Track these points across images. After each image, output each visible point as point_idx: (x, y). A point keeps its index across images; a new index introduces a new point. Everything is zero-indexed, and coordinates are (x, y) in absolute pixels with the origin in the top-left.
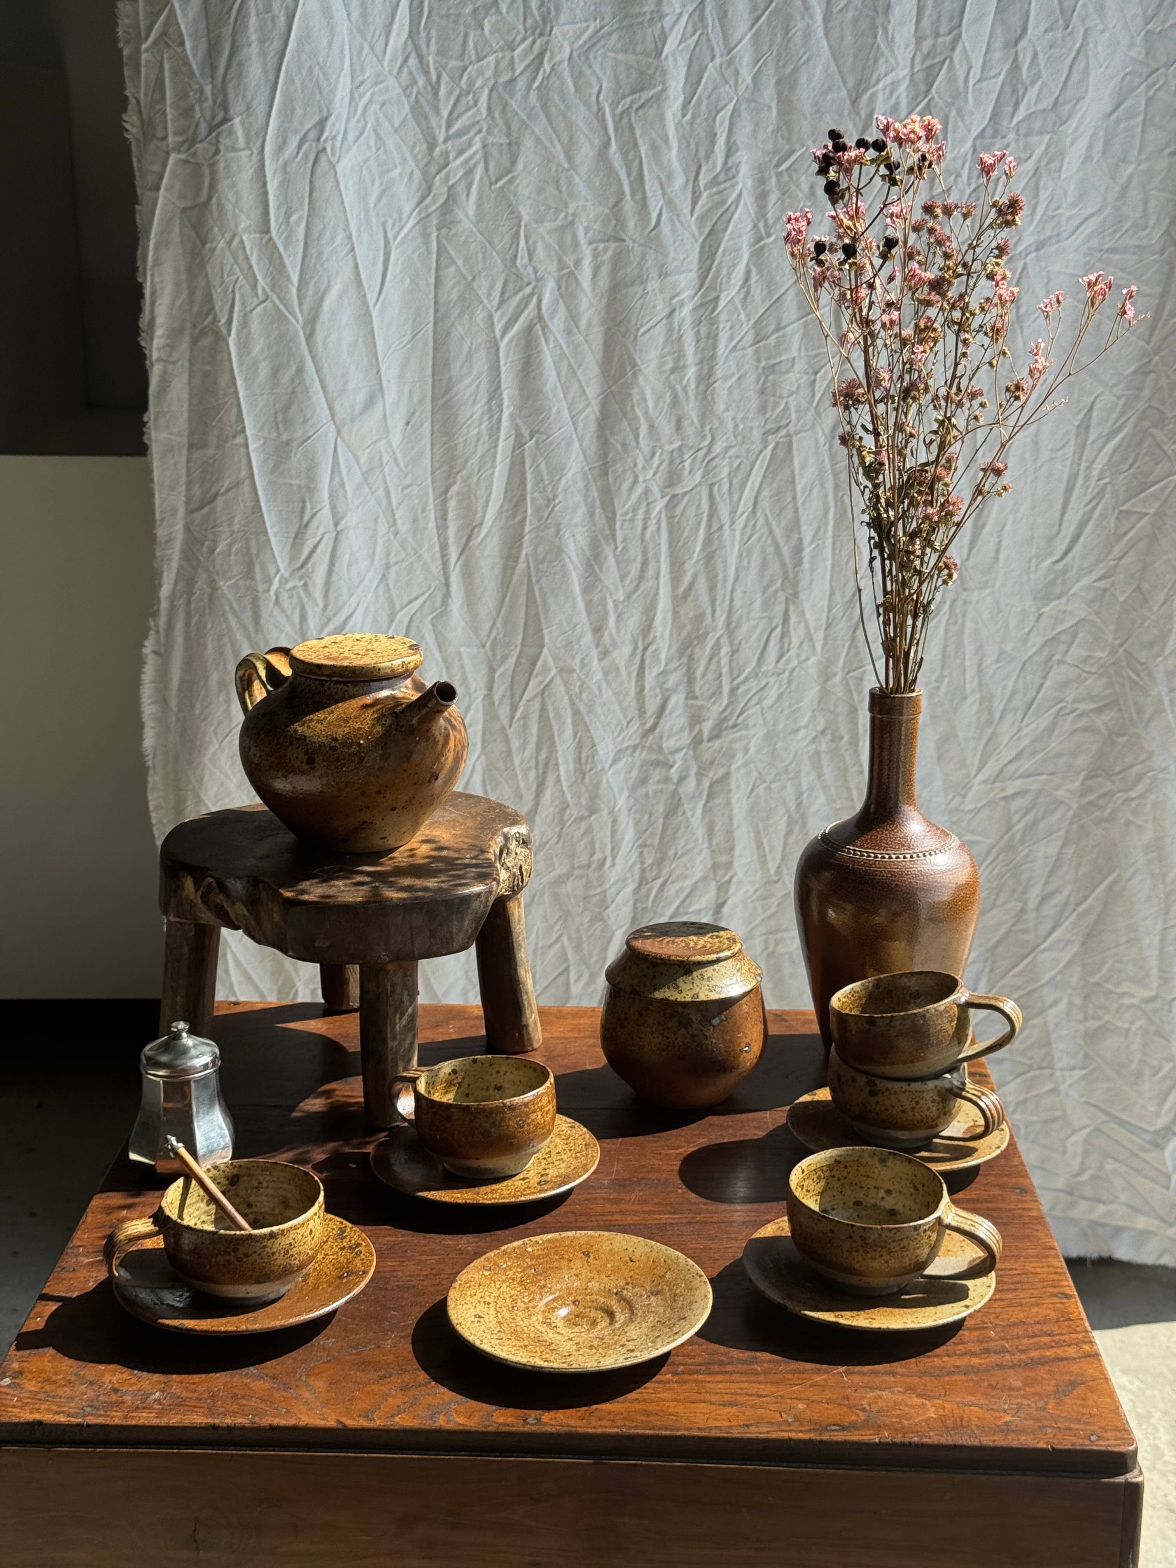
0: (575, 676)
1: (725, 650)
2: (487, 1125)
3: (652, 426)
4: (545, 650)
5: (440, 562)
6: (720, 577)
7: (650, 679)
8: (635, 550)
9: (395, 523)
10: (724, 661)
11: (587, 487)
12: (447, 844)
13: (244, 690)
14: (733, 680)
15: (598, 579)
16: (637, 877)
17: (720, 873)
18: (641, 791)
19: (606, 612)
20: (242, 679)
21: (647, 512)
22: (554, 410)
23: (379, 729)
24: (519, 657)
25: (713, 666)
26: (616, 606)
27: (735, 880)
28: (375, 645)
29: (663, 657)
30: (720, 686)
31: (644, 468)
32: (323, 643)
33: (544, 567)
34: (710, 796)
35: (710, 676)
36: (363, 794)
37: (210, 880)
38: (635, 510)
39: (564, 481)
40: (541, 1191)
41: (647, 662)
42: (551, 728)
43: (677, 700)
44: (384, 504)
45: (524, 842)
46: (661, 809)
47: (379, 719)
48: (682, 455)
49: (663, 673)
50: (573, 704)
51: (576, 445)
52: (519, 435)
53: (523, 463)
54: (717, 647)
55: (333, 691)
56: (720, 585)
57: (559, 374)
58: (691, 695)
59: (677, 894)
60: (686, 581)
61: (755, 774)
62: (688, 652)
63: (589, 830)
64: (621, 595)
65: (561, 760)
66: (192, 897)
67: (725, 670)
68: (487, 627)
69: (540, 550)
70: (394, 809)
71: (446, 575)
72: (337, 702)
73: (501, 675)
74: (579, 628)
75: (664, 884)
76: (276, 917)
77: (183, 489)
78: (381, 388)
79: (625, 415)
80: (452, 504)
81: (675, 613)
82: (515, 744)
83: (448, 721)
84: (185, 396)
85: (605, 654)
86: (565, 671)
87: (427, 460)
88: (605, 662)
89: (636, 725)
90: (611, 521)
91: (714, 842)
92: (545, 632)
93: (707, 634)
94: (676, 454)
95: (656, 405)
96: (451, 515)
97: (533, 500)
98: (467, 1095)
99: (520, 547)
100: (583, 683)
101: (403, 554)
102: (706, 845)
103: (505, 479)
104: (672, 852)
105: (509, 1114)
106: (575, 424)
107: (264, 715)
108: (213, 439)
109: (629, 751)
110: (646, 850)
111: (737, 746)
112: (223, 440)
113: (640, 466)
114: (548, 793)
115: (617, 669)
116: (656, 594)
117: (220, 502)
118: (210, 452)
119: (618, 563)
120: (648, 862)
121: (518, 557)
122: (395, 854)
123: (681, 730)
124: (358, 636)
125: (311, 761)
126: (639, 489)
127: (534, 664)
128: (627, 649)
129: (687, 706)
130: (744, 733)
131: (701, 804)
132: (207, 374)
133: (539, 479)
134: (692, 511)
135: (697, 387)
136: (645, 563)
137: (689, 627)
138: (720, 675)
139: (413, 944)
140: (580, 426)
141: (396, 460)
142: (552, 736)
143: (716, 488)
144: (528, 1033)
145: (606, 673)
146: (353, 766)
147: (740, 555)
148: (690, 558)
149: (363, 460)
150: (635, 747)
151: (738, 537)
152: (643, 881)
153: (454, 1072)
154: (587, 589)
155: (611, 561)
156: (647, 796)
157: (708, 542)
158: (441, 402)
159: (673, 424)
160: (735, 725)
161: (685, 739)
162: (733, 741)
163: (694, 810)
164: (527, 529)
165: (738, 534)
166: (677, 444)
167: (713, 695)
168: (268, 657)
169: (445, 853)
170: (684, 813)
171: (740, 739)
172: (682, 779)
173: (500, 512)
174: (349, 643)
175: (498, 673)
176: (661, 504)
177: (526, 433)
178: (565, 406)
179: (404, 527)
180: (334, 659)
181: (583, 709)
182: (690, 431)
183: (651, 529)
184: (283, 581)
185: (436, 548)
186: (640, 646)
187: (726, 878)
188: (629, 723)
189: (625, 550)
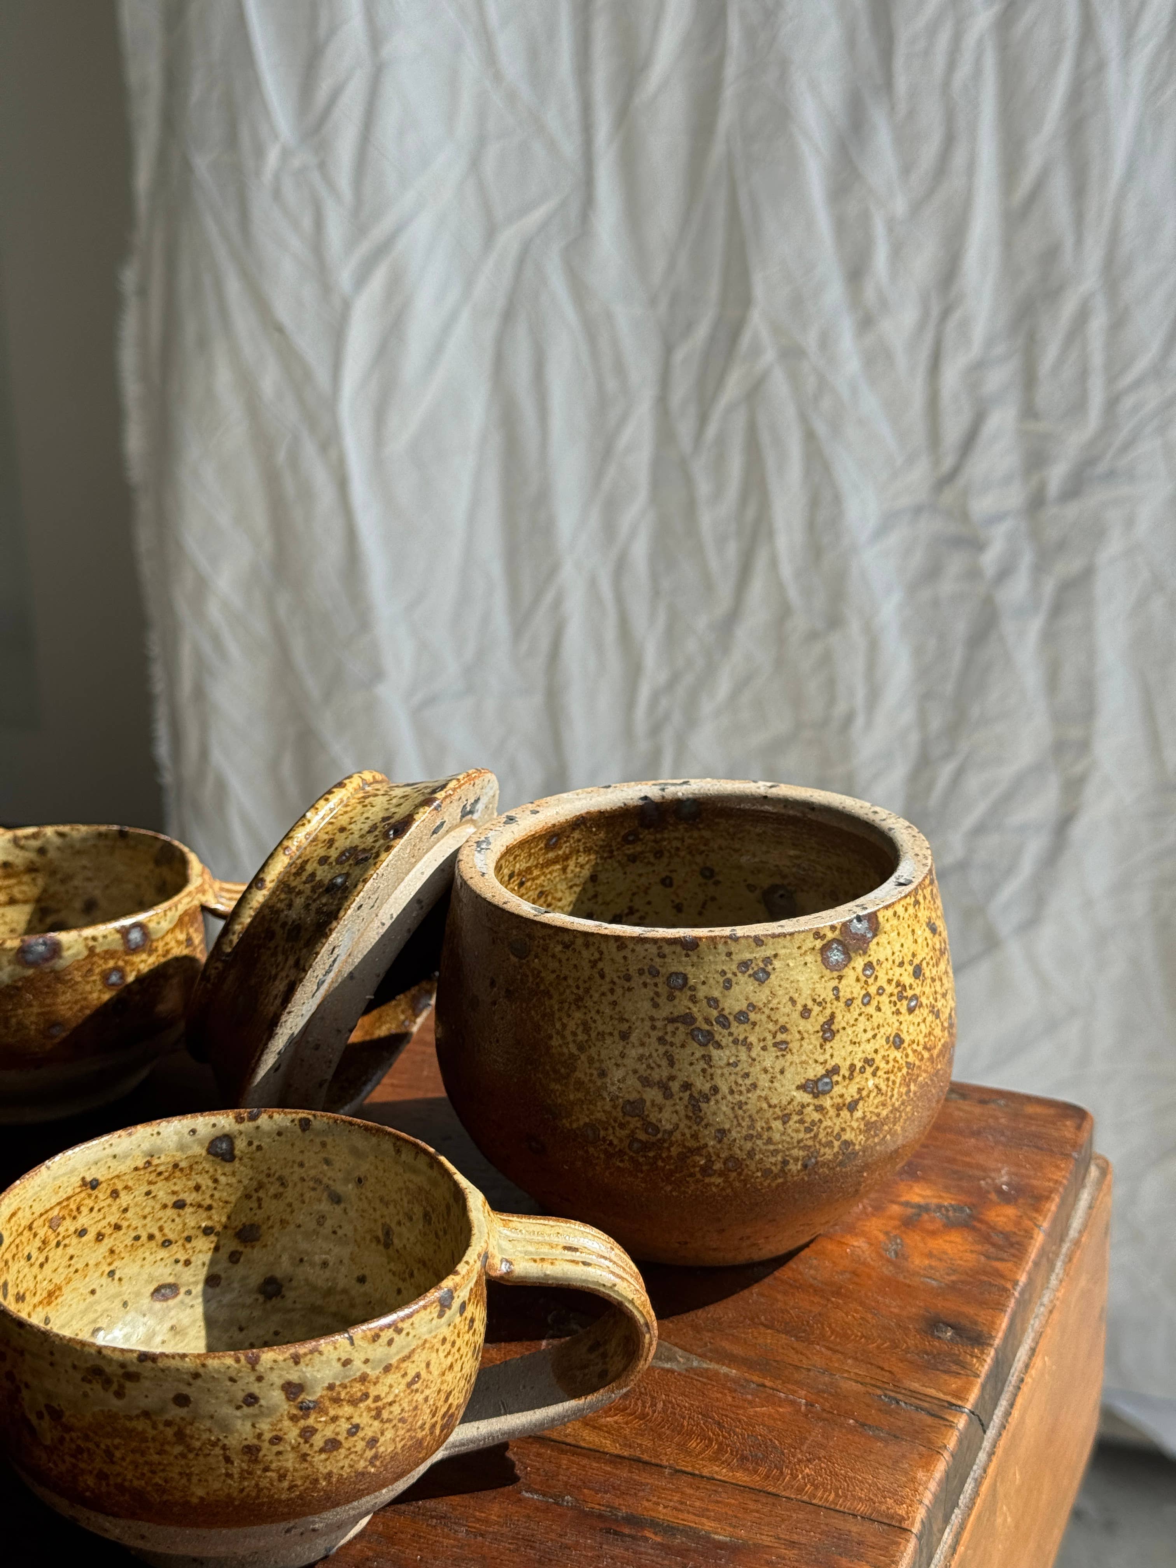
0: (807, 365)
1: (1098, 323)
4: (755, 313)
5: (577, 137)
6: (1096, 172)
7: (951, 375)
8: (931, 113)
9: (494, 60)
10: (1097, 343)
14: (1111, 381)
15: (858, 174)
16: (913, 753)
17: (1068, 758)
18: (926, 593)
19: (872, 240)
24: (713, 325)
25: (1074, 354)
26: (890, 228)
27: (1096, 776)
29: (979, 332)
30: (1086, 396)
33: (757, 148)
34: (1057, 610)
35: (1068, 373)
41: (947, 344)
42: (763, 462)
43: (1002, 421)
44: (472, 20)
46: (960, 628)
49: (978, 367)
50: (803, 418)
56: (1093, 186)
58: (1029, 411)
59: (986, 790)
60: (1028, 178)
61: (1145, 575)
62: (1027, 327)
63: (827, 657)
64: (900, 206)
65: (777, 523)
67: (1097, 363)
68: (659, 265)
69: (753, 116)
71: (588, 163)
73: (684, 358)
74: (820, 270)
75: (961, 769)
80: (601, 26)
81: (1008, 244)
82: (704, 488)
85: (866, 323)
86: (791, 355)
88: (868, 340)
89: (922, 465)
91: (1060, 699)
92: (757, 278)
93: (1064, 288)
96: (599, 47)
97: (741, 14)
99: (717, 111)
100: (822, 380)
101: (511, 120)
102: (1042, 704)
104: (975, 712)
109: (907, 517)
110: (932, 706)
111: (1113, 515)
114: (758, 586)
115: (888, 355)
116: (967, 205)
119: (897, 141)
120: (935, 724)
123: (1007, 480)
127: (735, 340)
128: (910, 316)
129: (1022, 434)
130: (1127, 490)
134: (1044, 33)
136: (948, 145)
137: (1031, 273)
138: (1087, 374)
142: (764, 478)
145: (869, 359)
148: (1039, 129)
150: (918, 510)
151: (1136, 86)
152: (924, 760)
156: (936, 603)
157: (1076, 95)
160: (1111, 475)
161: (1014, 497)
162: (1104, 506)
163: (1022, 635)
164: (729, 74)
167: (1070, 411)
170: (1002, 640)
171: (1118, 501)
172: (1004, 573)
176: (984, 19)
179: (512, 67)
181: (821, 428)
183: (963, 71)
184: (286, 154)
185: (574, 112)
186: (935, 312)
187: (1078, 768)
188: (911, 460)
189: (912, 114)
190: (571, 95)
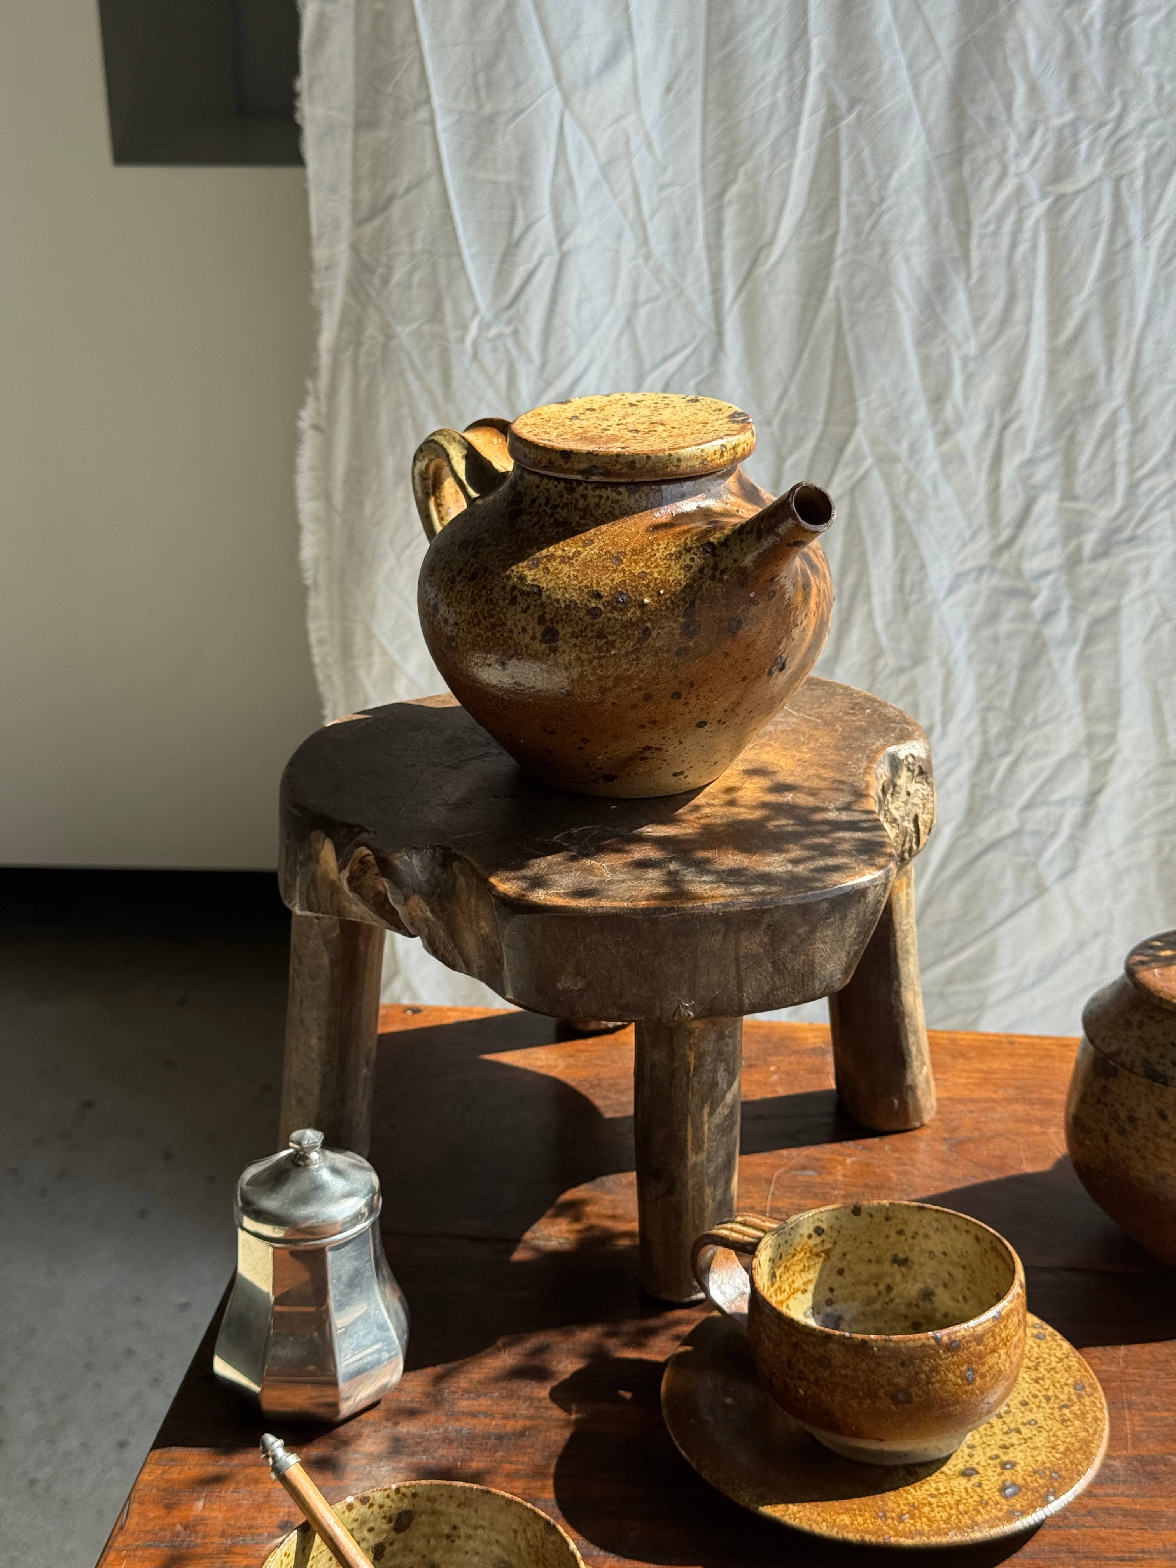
0: (899, 468)
1: (1124, 428)
2: (901, 1381)
3: (1033, 90)
4: (859, 431)
5: (709, 299)
6: (1123, 319)
7: (1009, 470)
8: (998, 280)
9: (646, 242)
10: (1122, 445)
11: (930, 183)
12: (790, 780)
13: (427, 495)
14: (1132, 472)
15: (941, 325)
16: (976, 752)
17: (1098, 748)
18: (987, 633)
19: (950, 373)
20: (424, 477)
21: (1019, 222)
22: (886, 67)
23: (677, 575)
24: (821, 438)
25: (1104, 453)
26: (965, 364)
27: (1119, 759)
28: (666, 414)
29: (1030, 438)
30: (1113, 483)
31: (1017, 155)
32: (569, 410)
33: (861, 306)
34: (1090, 639)
35: (1100, 466)
36: (648, 697)
37: (366, 851)
38: (1000, 218)
39: (896, 176)
40: (1010, 1516)
41: (1007, 447)
42: (862, 542)
43: (1048, 502)
44: (631, 213)
45: (921, 772)
46: (1015, 658)
47: (679, 555)
48: (1075, 133)
49: (1030, 462)
50: (895, 507)
51: (917, 121)
52: (832, 107)
53: (836, 150)
54: (1112, 425)
55: (592, 501)
56: (1122, 330)
57: (896, 11)
58: (1068, 494)
59: (1034, 776)
60: (1071, 325)
61: (1157, 610)
62: (1068, 432)
63: (912, 686)
64: (972, 348)
65: (875, 588)
66: (333, 875)
67: (1122, 457)
68: (774, 395)
69: (858, 282)
70: (702, 724)
71: (719, 320)
72: (599, 522)
73: (795, 466)
74: (910, 397)
75: (1015, 763)
76: (485, 927)
77: (347, 190)
78: (631, 36)
79: (992, 73)
80: (730, 214)
81: (1052, 374)
83: (807, 558)
84: (350, 51)
85: (944, 434)
86: (886, 460)
87: (695, 147)
88: (946, 447)
89: (984, 538)
90: (964, 236)
91: (1092, 705)
92: (861, 403)
93: (1096, 405)
94: (1067, 131)
95: (1041, 54)
96: (729, 229)
97: (850, 205)
98: (841, 1272)
99: (827, 278)
100: (911, 478)
101: (657, 288)
102: (1078, 710)
103: (808, 174)
104: (1028, 719)
105: (947, 1359)
106: (916, 88)
107: (463, 546)
108: (386, 114)
109: (973, 576)
110: (991, 716)
111: (1134, 568)
112: (400, 115)
113: (1012, 150)
115: (962, 458)
116: (1025, 345)
117: (396, 209)
118: (383, 133)
119: (971, 299)
120: (994, 730)
121: (822, 293)
122: (700, 800)
123: (1051, 545)
124: (633, 398)
125: (550, 636)
126: (1009, 187)
127: (841, 450)
128: (977, 428)
129: (1062, 512)
130: (1143, 550)
131: (1075, 650)
132: (378, 16)
133: (860, 174)
134: (1085, 220)
135: (1106, 24)
136: (1011, 299)
137: (1071, 395)
138: (1113, 467)
139: (740, 986)
140: (925, 91)
141: (650, 146)
142: (863, 554)
143: (1124, 184)
144: (916, 1099)
145: (946, 461)
146: (630, 645)
147: (1155, 287)
148: (1080, 290)
149: (601, 146)
150: (981, 570)
151: (1153, 260)
152: (985, 758)
153: (819, 1231)
154: (924, 338)
155: (961, 297)
156: (995, 639)
157: (1108, 265)
158: (717, 57)
159: (1065, 85)
160: (1132, 539)
161: (1055, 558)
162: (1128, 561)
163: (1063, 659)
164: (839, 248)
165: (1153, 253)
166: (1070, 116)
167: (1101, 495)
168: (471, 436)
169: (789, 797)
170: (1049, 664)
171: (1138, 559)
172: (1049, 615)
173: (800, 224)
174: (618, 411)
175: (789, 462)
176: (1039, 209)
177: (843, 102)
178: (902, 60)
179: (659, 246)
180: (592, 440)
181: (910, 515)
182: (1090, 95)
183: (1023, 247)
184: (484, 327)
185: (706, 279)
186: (998, 423)
187: (1106, 756)
188: (974, 535)
189: (982, 279)
190: (704, 265)
